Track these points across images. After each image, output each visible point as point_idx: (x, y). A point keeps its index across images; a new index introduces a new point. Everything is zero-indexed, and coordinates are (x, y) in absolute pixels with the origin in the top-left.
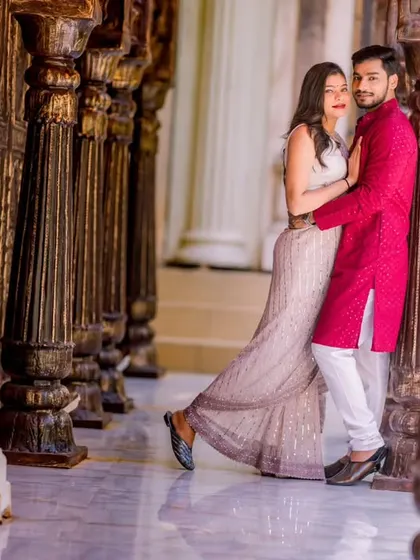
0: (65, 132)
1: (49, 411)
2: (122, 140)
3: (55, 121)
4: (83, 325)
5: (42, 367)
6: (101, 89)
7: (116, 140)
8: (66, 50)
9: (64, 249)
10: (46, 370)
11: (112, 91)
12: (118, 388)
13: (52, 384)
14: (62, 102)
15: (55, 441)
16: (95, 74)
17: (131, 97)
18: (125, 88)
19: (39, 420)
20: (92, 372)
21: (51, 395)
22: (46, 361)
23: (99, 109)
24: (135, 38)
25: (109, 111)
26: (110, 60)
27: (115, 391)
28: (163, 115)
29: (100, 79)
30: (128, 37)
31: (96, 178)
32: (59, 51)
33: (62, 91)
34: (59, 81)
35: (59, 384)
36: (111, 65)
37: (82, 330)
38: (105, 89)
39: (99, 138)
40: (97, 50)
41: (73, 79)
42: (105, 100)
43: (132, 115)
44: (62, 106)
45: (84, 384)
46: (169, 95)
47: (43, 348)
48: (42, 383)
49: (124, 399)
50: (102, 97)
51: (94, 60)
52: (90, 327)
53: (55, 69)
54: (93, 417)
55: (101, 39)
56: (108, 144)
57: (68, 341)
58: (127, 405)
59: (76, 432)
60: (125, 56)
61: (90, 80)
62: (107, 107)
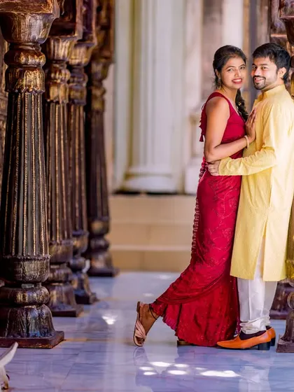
0: (36, 98)
1: (34, 307)
2: (78, 103)
3: (28, 90)
4: (58, 241)
5: (27, 274)
6: (62, 66)
7: (73, 103)
8: (34, 38)
9: (39, 185)
10: (30, 276)
11: (70, 67)
12: (85, 286)
13: (35, 286)
14: (32, 76)
15: (40, 328)
16: (58, 55)
17: (83, 70)
18: (79, 64)
19: (27, 314)
20: (67, 275)
21: (35, 295)
22: (30, 269)
23: (62, 80)
24: (85, 28)
25: (69, 82)
26: (68, 44)
27: (83, 288)
28: (107, 83)
29: (61, 58)
30: (80, 27)
31: (62, 131)
32: (29, 39)
33: (32, 69)
34: (30, 61)
35: (41, 286)
36: (69, 47)
37: (58, 244)
38: (66, 66)
39: (63, 102)
40: (57, 37)
41: (40, 59)
42: (66, 74)
43: (84, 85)
44: (34, 80)
45: (61, 284)
46: (111, 68)
47: (27, 260)
48: (27, 286)
49: (90, 294)
50: (63, 72)
51: (56, 44)
52: (63, 242)
53: (27, 52)
54: (69, 309)
55: (60, 29)
56: (69, 106)
57: (46, 253)
58: (91, 298)
59: (55, 320)
60: (79, 41)
61: (54, 60)
62: (67, 79)
